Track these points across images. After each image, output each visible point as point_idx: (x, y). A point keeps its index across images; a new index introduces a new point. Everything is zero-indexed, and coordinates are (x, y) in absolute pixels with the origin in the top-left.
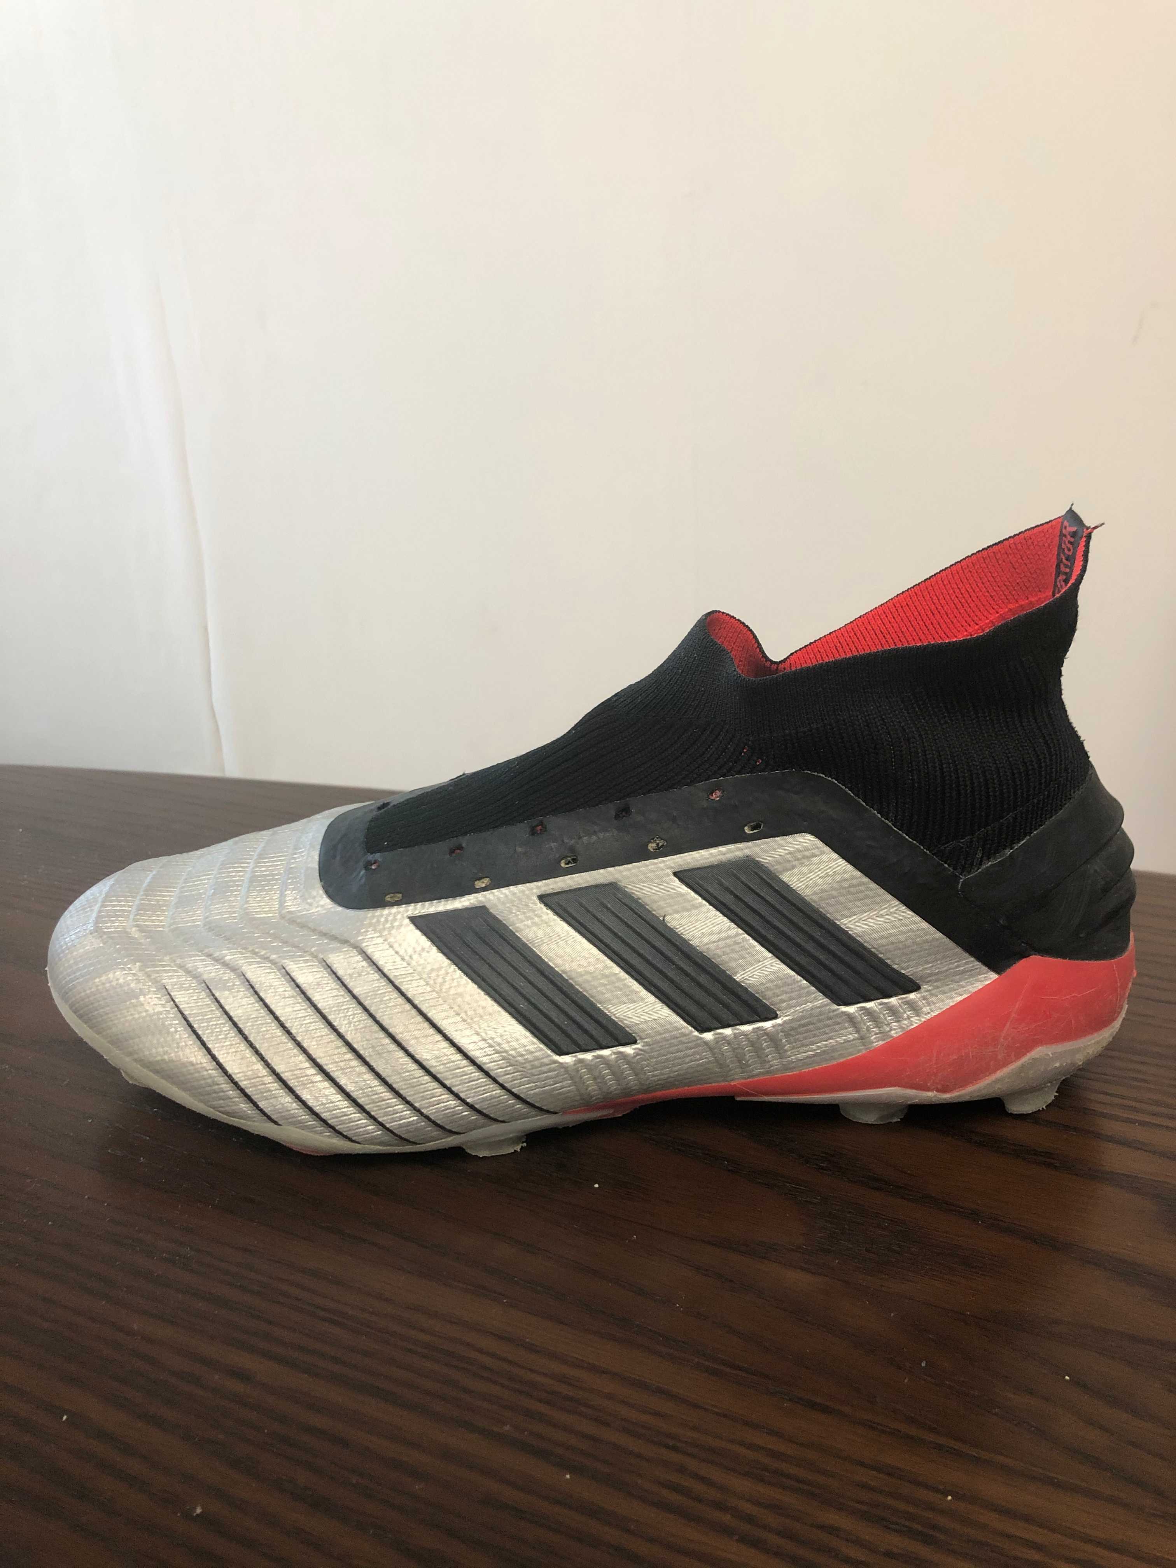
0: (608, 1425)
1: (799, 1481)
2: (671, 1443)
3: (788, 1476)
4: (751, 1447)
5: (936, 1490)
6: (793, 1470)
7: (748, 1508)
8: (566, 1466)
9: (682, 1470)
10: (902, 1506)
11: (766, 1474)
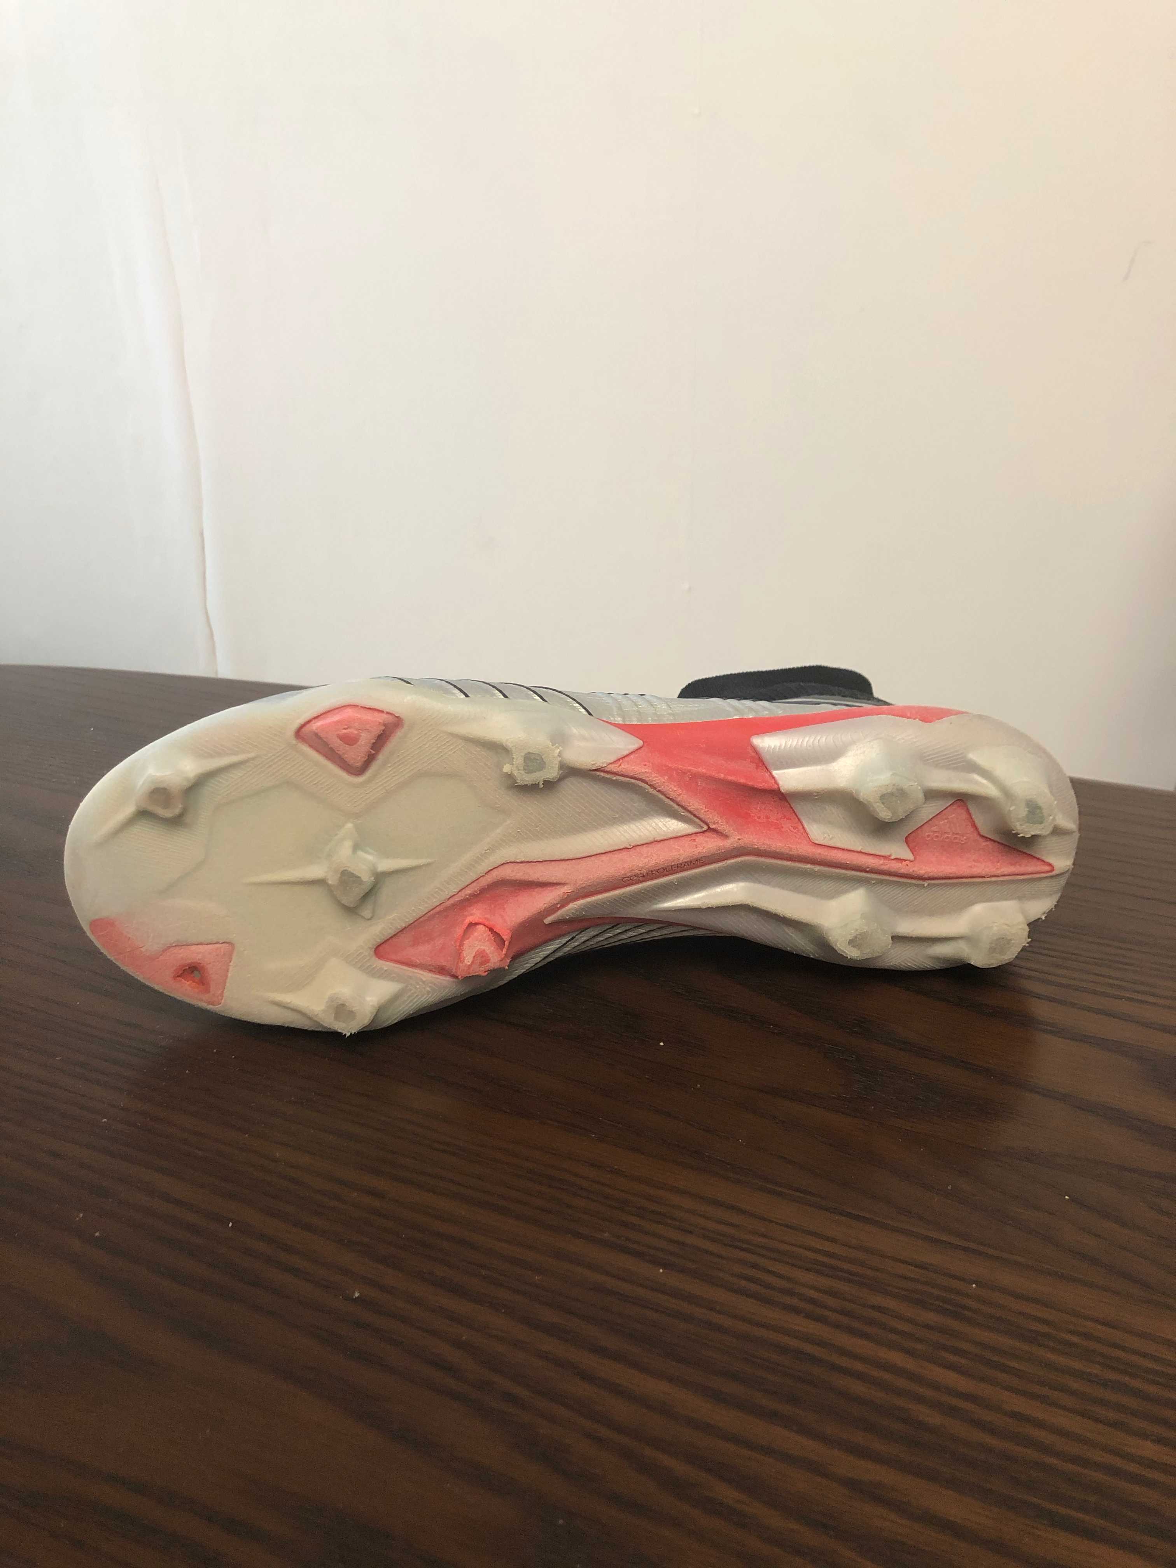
0: (691, 1232)
1: (850, 1273)
2: (745, 1246)
3: (842, 1270)
4: (810, 1249)
5: (963, 1280)
6: (847, 1266)
7: (813, 1294)
8: (657, 1263)
9: (755, 1266)
10: (936, 1292)
11: (824, 1269)
